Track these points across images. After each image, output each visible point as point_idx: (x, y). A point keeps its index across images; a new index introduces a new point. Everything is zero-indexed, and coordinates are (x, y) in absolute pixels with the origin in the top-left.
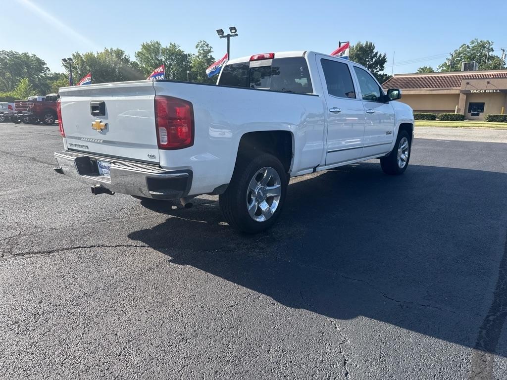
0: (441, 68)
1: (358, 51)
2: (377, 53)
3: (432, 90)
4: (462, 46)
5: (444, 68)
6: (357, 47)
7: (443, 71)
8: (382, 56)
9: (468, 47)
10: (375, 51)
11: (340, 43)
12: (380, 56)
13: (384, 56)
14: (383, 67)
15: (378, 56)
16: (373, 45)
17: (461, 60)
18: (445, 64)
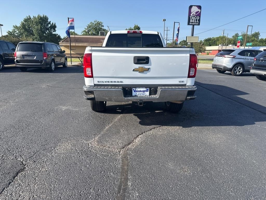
0: (83, 33)
1: (39, 19)
2: (50, 22)
3: (89, 44)
4: (91, 23)
5: (84, 33)
6: (38, 18)
7: (84, 35)
8: (54, 24)
9: (93, 24)
10: (49, 20)
11: (68, 18)
12: (53, 24)
13: (55, 24)
14: (55, 30)
15: (51, 23)
16: (47, 17)
17: (91, 30)
18: (85, 31)
